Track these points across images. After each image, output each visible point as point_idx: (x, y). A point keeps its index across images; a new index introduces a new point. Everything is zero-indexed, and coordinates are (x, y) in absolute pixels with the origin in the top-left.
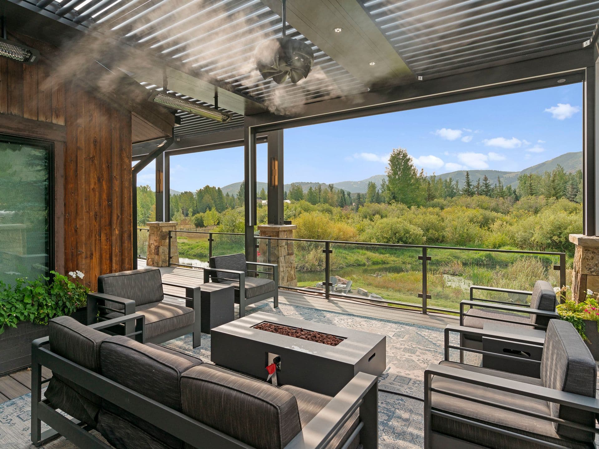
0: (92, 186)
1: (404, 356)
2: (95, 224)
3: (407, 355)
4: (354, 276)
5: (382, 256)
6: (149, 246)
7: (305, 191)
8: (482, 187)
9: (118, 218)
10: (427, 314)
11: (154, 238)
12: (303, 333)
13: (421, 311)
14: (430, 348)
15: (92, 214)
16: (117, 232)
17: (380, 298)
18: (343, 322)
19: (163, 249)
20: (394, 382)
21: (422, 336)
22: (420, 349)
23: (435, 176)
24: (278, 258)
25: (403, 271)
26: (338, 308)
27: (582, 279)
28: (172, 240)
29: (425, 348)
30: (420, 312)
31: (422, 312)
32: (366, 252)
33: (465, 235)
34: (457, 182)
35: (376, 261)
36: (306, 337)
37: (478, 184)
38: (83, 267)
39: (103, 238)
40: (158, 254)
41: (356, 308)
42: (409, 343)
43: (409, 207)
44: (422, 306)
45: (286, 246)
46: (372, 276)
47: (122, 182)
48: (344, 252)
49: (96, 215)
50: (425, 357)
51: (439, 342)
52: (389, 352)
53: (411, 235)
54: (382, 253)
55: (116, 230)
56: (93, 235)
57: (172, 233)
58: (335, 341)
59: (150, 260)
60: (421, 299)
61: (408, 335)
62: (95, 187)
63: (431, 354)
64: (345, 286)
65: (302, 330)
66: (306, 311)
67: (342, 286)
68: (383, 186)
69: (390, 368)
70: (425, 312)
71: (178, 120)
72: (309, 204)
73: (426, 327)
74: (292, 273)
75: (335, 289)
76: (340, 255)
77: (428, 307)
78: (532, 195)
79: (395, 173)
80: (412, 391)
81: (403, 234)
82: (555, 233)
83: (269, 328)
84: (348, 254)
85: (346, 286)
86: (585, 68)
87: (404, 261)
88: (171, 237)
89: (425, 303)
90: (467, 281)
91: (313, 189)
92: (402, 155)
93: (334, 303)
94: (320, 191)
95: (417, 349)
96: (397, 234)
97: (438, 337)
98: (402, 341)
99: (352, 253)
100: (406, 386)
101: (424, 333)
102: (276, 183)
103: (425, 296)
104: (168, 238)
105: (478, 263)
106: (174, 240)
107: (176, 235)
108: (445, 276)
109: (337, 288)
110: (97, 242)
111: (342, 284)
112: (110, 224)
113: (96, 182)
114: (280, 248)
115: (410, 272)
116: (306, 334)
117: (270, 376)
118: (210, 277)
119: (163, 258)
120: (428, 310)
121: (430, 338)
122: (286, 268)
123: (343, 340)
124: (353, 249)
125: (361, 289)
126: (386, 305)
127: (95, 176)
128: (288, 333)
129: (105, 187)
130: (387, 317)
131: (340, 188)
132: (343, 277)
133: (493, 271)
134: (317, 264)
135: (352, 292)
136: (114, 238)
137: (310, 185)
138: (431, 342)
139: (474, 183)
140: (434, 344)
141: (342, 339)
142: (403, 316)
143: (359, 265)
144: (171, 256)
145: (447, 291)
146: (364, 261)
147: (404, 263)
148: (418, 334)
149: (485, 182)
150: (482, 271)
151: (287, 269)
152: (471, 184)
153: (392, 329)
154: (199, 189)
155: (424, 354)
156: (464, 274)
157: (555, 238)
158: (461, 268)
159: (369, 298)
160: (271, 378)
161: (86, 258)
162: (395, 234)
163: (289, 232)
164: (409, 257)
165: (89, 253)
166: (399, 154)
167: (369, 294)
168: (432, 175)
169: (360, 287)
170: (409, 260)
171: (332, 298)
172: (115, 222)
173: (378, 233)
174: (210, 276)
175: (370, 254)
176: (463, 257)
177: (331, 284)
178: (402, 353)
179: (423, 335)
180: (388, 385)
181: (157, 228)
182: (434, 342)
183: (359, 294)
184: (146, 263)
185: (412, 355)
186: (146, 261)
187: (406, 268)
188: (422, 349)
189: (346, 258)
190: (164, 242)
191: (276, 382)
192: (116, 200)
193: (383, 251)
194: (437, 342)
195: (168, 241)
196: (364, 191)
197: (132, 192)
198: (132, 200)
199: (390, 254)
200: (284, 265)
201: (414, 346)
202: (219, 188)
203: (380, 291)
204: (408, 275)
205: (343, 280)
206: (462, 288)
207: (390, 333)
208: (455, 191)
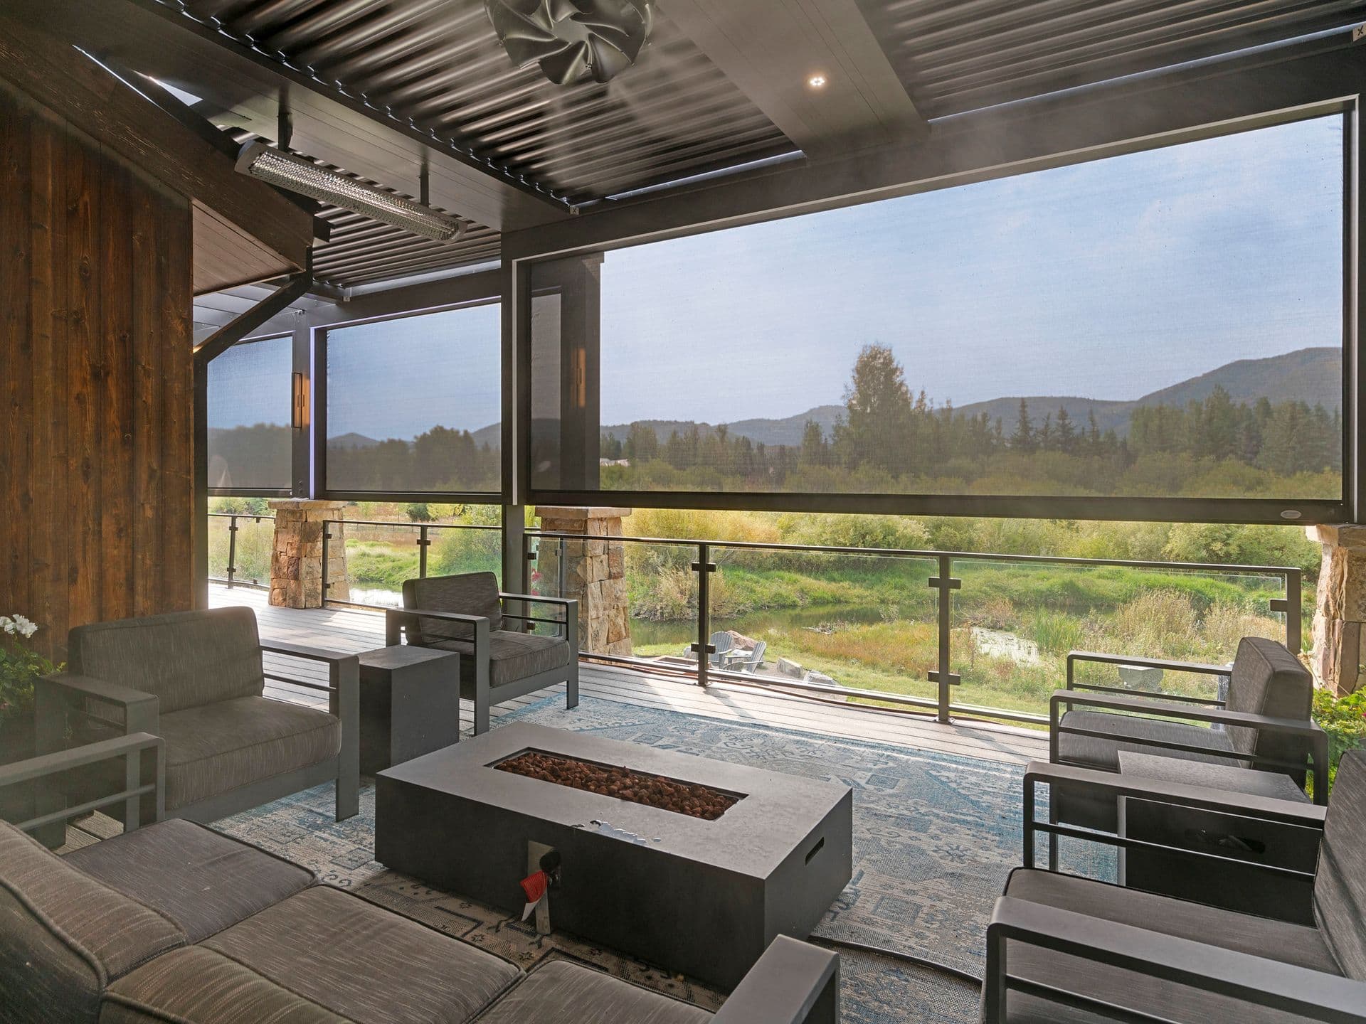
0: (76, 389)
1: (899, 839)
2: (85, 491)
3: (906, 835)
4: (772, 631)
5: (833, 586)
6: (276, 558)
7: (662, 439)
8: (1054, 432)
9: (151, 477)
10: (950, 724)
11: (285, 537)
12: (628, 781)
13: (934, 716)
14: (963, 814)
15: (74, 462)
16: (149, 513)
17: (829, 682)
18: (739, 745)
19: (311, 565)
20: (876, 918)
21: (943, 783)
22: (937, 816)
23: (950, 410)
24: (585, 585)
25: (881, 620)
26: (728, 710)
27: (1346, 633)
28: (330, 542)
29: (952, 815)
30: (932, 718)
31: (937, 718)
32: (798, 576)
33: (1020, 540)
34: (999, 422)
35: (820, 598)
36: (635, 794)
37: (1047, 426)
38: (47, 604)
39: (108, 527)
40: (296, 577)
41: (772, 709)
42: (910, 801)
43: (895, 477)
44: (937, 704)
45: (605, 557)
46: (812, 631)
47: (163, 385)
48: (749, 576)
49: (88, 467)
50: (953, 840)
51: (985, 797)
52: (860, 826)
53: (898, 538)
54: (834, 580)
55: (147, 507)
56: (79, 519)
57: (330, 526)
58: (714, 806)
59: (277, 591)
60: (935, 686)
61: (906, 780)
62: (85, 390)
63: (968, 832)
64: (750, 653)
65: (625, 772)
66: (648, 715)
67: (743, 653)
68: (837, 429)
69: (861, 874)
70: (944, 720)
71: (323, 229)
72: (670, 467)
73: (951, 756)
74: (620, 621)
75: (726, 661)
76: (740, 583)
77: (951, 706)
78: (1164, 450)
79: (864, 399)
80: (926, 942)
81: (881, 537)
82: (1217, 534)
83: (538, 769)
84: (757, 582)
85: (753, 655)
86: (1356, 96)
87: (882, 597)
88: (329, 536)
89: (944, 696)
90: (1024, 643)
91: (681, 435)
92: (882, 360)
93: (718, 696)
94: (696, 440)
95: (931, 817)
96: (868, 537)
97: (983, 783)
98: (890, 796)
99: (767, 579)
100: (907, 931)
101: (947, 774)
102: (582, 402)
103: (944, 678)
104: (321, 539)
105: (1047, 601)
106: (338, 543)
107: (341, 531)
108: (976, 630)
109: (730, 659)
110: (90, 539)
111: (743, 649)
112: (131, 491)
113: (88, 377)
114: (589, 560)
115: (896, 623)
116: (637, 784)
117: (529, 908)
118: (403, 632)
119: (309, 586)
120: (952, 713)
121: (963, 788)
122: (605, 609)
123: (735, 802)
124: (770, 569)
125: (787, 660)
126: (842, 699)
127: (85, 362)
128: (587, 781)
129: (114, 393)
130: (849, 730)
131: (741, 434)
132: (744, 632)
133: (1082, 621)
134: (684, 602)
135: (764, 668)
136: (140, 528)
137: (674, 426)
138: (966, 797)
139: (1038, 425)
140: (972, 802)
141: (733, 797)
142: (890, 728)
143: (783, 607)
144: (329, 581)
145: (981, 666)
146: (795, 597)
147: (883, 601)
148: (931, 775)
149: (1061, 422)
150: (1058, 620)
151: (607, 612)
152: (1030, 425)
153: (863, 765)
154: (419, 434)
155: (950, 831)
156: (1017, 627)
157: (1217, 546)
158: (1009, 612)
159: (805, 683)
160: (534, 911)
161: (57, 579)
162: (864, 537)
163: (612, 521)
164: (896, 588)
165: (65, 568)
166: (874, 357)
167: (804, 672)
168: (945, 406)
169: (784, 657)
170: (893, 594)
171: (715, 685)
172: (143, 486)
173: (824, 535)
174: (403, 628)
175: (806, 581)
176: (1015, 589)
177: (712, 650)
178: (894, 829)
179: (944, 779)
180: (860, 925)
181: (293, 512)
182: (973, 798)
183: (782, 671)
184: (267, 599)
185: (921, 835)
186: (267, 593)
187: (888, 614)
188: (943, 819)
189: (753, 591)
190: (312, 549)
191: (547, 922)
192: (146, 427)
193: (836, 575)
194: (980, 797)
195: (320, 545)
196: (794, 440)
197: (192, 408)
198: (192, 431)
199: (853, 582)
200: (600, 603)
201: (923, 810)
202: (466, 432)
203: (829, 666)
204: (892, 629)
205: (745, 641)
206: (1014, 658)
207: (860, 773)
208: (994, 441)
